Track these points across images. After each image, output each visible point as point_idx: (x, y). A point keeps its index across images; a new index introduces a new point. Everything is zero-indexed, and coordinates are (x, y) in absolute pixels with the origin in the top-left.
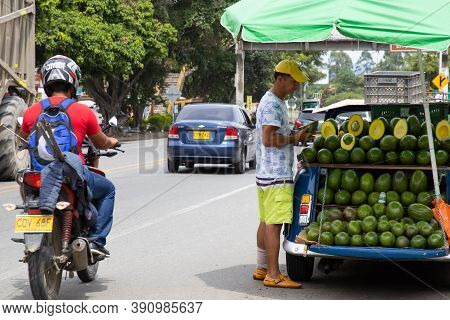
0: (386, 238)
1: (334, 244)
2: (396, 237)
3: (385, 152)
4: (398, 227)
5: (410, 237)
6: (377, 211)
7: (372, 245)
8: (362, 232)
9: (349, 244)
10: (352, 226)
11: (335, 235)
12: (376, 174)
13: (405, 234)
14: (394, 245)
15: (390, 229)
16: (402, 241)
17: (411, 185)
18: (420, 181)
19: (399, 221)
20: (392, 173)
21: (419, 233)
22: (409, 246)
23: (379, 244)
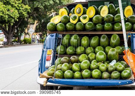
0: (95, 73)
1: (63, 78)
2: (102, 72)
3: (95, 24)
4: (103, 67)
5: (110, 72)
6: (90, 58)
7: (86, 78)
8: (81, 70)
9: (73, 78)
10: (75, 66)
11: (64, 72)
12: (90, 37)
13: (107, 70)
14: (101, 78)
15: (98, 68)
16: (105, 75)
17: (111, 43)
18: (116, 40)
19: (104, 63)
20: (100, 36)
21: (116, 70)
22: (110, 78)
23: (91, 77)
